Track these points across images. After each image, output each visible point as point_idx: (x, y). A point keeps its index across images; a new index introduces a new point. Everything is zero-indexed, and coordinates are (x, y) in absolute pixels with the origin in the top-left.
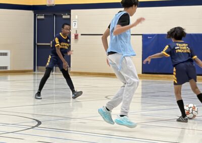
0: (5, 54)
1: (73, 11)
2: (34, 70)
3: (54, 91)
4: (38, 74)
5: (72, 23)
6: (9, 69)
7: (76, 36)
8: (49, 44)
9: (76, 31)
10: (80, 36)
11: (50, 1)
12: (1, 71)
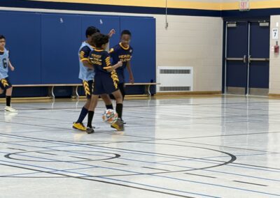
0: (187, 72)
1: (273, 18)
2: (223, 92)
3: (248, 118)
4: (227, 97)
5: (272, 33)
6: (192, 90)
7: (277, 49)
8: (241, 59)
9: (277, 42)
11: (243, 4)
12: (182, 93)
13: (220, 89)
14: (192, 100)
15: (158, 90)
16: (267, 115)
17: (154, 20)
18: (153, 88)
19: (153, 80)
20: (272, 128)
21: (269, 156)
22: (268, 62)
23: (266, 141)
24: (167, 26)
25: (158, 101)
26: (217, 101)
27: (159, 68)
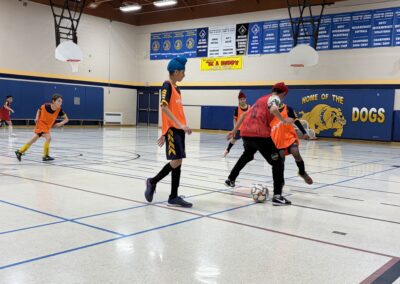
0: (119, 115)
2: (137, 125)
4: (139, 127)
6: (121, 124)
8: (146, 110)
11: (147, 83)
12: (117, 125)
13: (135, 124)
14: (122, 129)
15: (104, 124)
18: (102, 122)
19: (102, 118)
24: (109, 92)
26: (134, 129)
27: (105, 113)
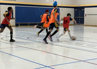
1: (85, 8)
2: (74, 24)
3: (79, 30)
4: (75, 26)
5: (85, 12)
7: (86, 15)
10: (87, 15)
11: (79, 5)
13: (73, 24)
15: (60, 24)
16: (84, 30)
17: (59, 9)
20: (85, 32)
21: (84, 38)
22: (84, 18)
23: (83, 35)
24: (62, 10)
25: (60, 27)
26: (73, 26)
27: (60, 19)
